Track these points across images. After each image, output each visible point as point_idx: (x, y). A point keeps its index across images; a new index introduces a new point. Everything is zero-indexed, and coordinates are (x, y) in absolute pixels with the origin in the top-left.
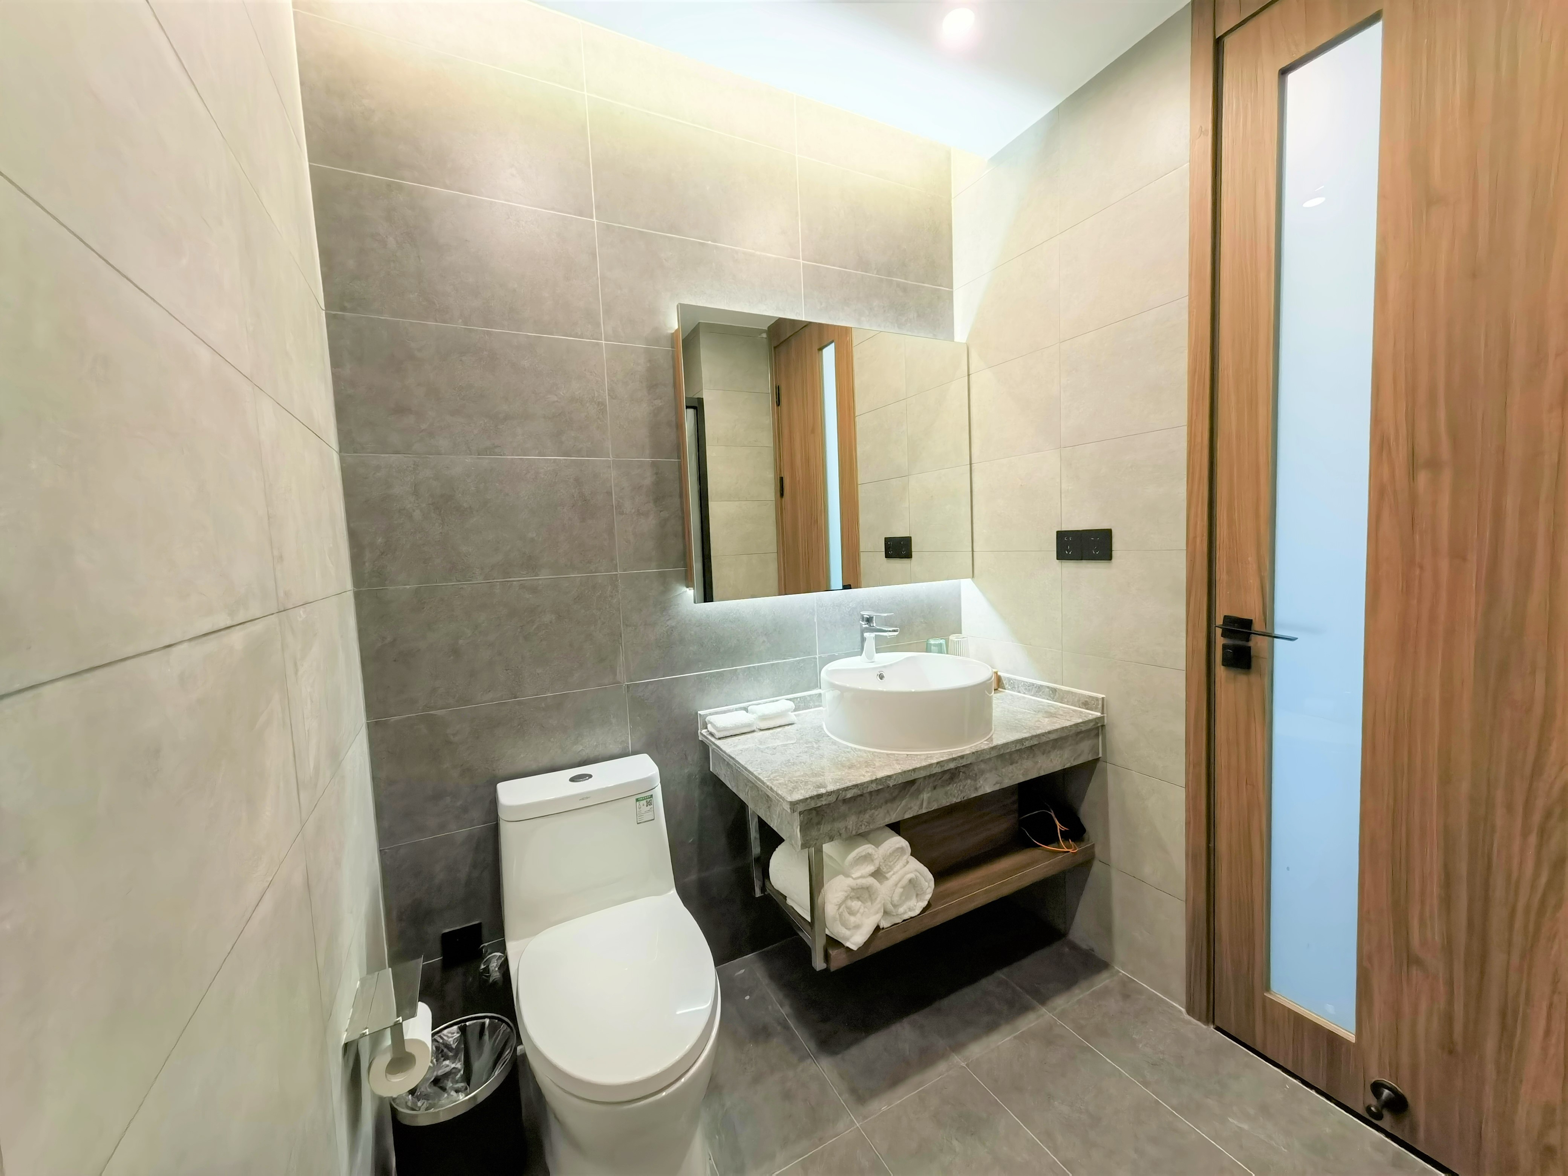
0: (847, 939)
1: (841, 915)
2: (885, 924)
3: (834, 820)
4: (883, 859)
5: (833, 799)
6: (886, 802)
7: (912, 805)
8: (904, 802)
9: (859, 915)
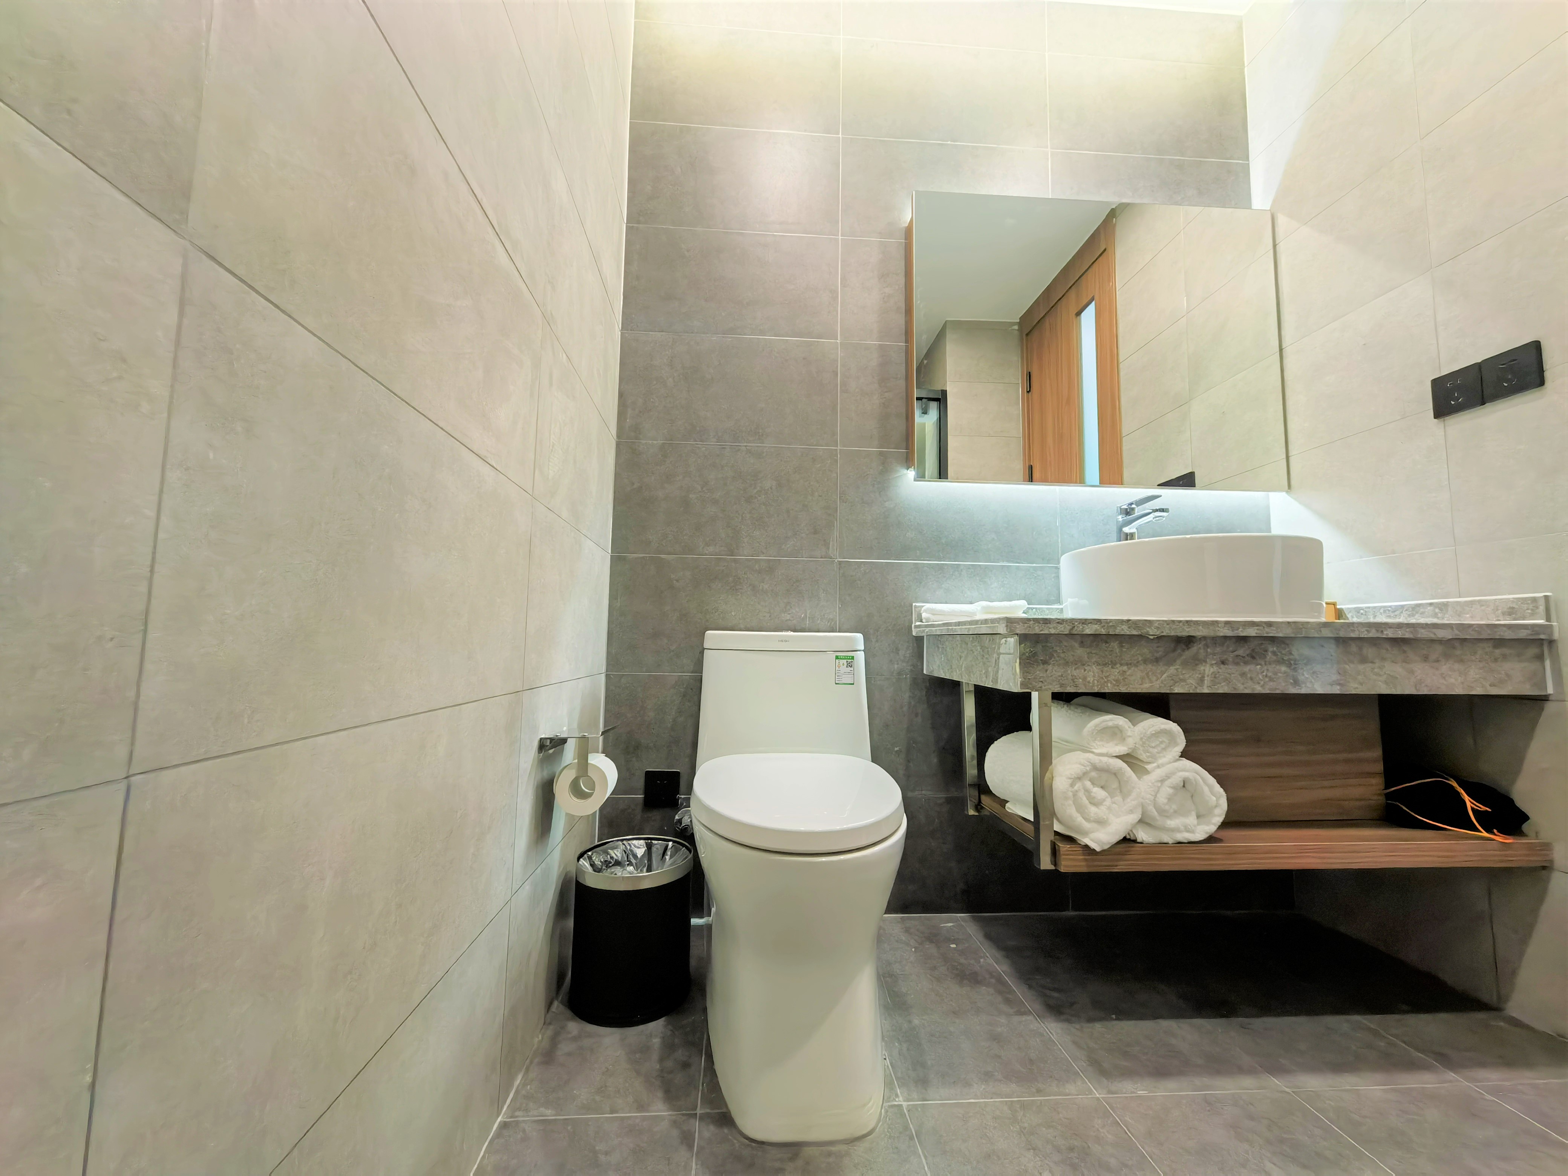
0: (1086, 833)
1: (1075, 794)
2: (1143, 835)
3: (1067, 664)
4: (1141, 739)
5: (1065, 629)
6: (1145, 661)
7: (1187, 676)
8: (1172, 670)
9: (1103, 808)
